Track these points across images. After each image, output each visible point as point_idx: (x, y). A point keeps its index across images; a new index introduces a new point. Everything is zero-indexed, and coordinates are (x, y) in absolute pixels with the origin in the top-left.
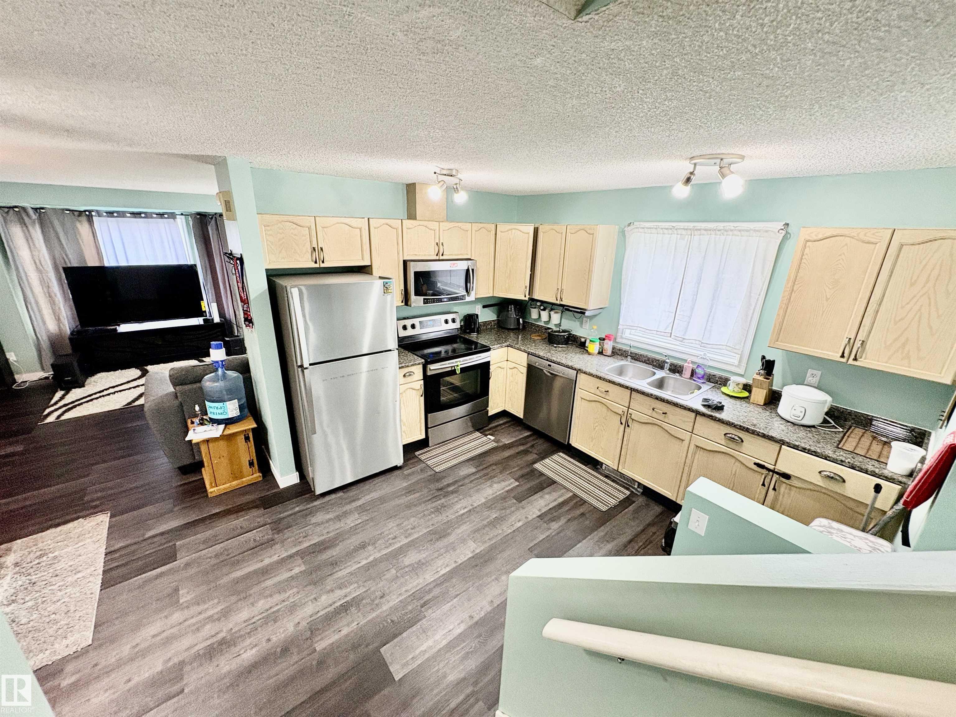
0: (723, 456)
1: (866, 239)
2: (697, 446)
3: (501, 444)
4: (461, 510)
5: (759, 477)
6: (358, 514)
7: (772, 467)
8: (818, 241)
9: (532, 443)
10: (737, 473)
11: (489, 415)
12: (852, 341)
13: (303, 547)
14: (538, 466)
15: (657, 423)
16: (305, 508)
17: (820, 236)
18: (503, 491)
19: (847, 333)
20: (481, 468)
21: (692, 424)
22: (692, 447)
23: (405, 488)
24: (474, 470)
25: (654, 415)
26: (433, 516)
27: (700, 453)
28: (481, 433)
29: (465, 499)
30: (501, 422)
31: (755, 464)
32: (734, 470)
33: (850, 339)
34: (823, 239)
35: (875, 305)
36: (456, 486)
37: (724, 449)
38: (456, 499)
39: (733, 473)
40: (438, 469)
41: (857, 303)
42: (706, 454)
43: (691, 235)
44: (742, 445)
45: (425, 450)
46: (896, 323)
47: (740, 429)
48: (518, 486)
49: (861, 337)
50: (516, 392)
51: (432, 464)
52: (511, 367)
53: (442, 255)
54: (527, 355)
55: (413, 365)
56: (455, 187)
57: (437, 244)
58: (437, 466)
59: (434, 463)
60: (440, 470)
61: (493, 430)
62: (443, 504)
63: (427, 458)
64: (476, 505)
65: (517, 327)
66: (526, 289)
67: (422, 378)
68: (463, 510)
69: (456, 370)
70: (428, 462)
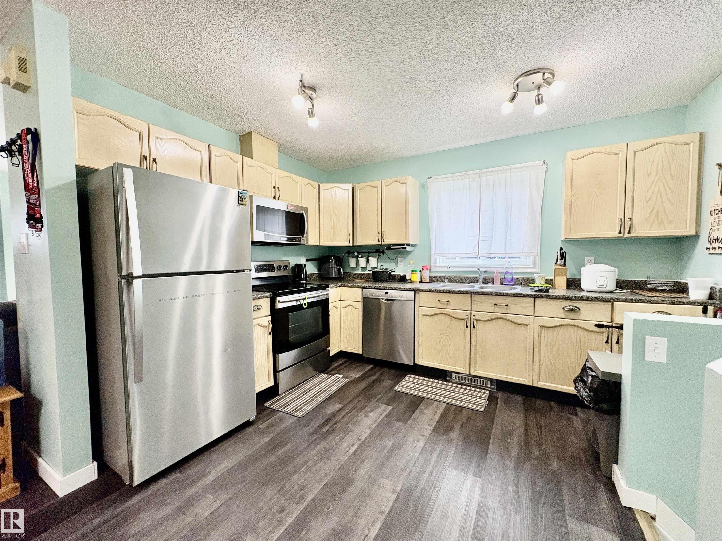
0: (564, 328)
1: (612, 151)
2: (541, 326)
3: (352, 379)
4: (350, 448)
5: (601, 337)
6: (212, 494)
7: (610, 324)
8: (581, 158)
9: (380, 372)
10: (582, 340)
11: (331, 355)
12: (623, 220)
14: (397, 388)
15: (499, 317)
17: (581, 155)
18: (382, 418)
19: (618, 215)
20: (345, 402)
21: (533, 308)
22: (537, 328)
23: (270, 443)
24: (340, 406)
25: (497, 310)
26: (320, 464)
27: (545, 332)
28: (327, 374)
29: (348, 435)
30: (341, 362)
31: (596, 325)
32: (578, 338)
33: (621, 219)
34: (583, 157)
35: (631, 193)
36: (330, 425)
37: (565, 321)
38: (338, 439)
39: (578, 341)
40: (300, 414)
41: (618, 195)
42: (550, 331)
43: (480, 177)
44: (580, 314)
45: (276, 399)
46: (647, 202)
47: (575, 300)
48: (393, 409)
49: (628, 216)
50: (352, 329)
51: (291, 410)
52: (344, 306)
53: (279, 199)
54: (361, 289)
55: (261, 298)
56: (310, 111)
57: (274, 187)
58: (297, 411)
59: (293, 409)
60: (303, 414)
61: (338, 369)
62: (325, 448)
63: (282, 406)
64: (363, 439)
65: (338, 276)
66: (350, 234)
67: (269, 314)
68: (352, 448)
69: (302, 304)
70: (284, 410)
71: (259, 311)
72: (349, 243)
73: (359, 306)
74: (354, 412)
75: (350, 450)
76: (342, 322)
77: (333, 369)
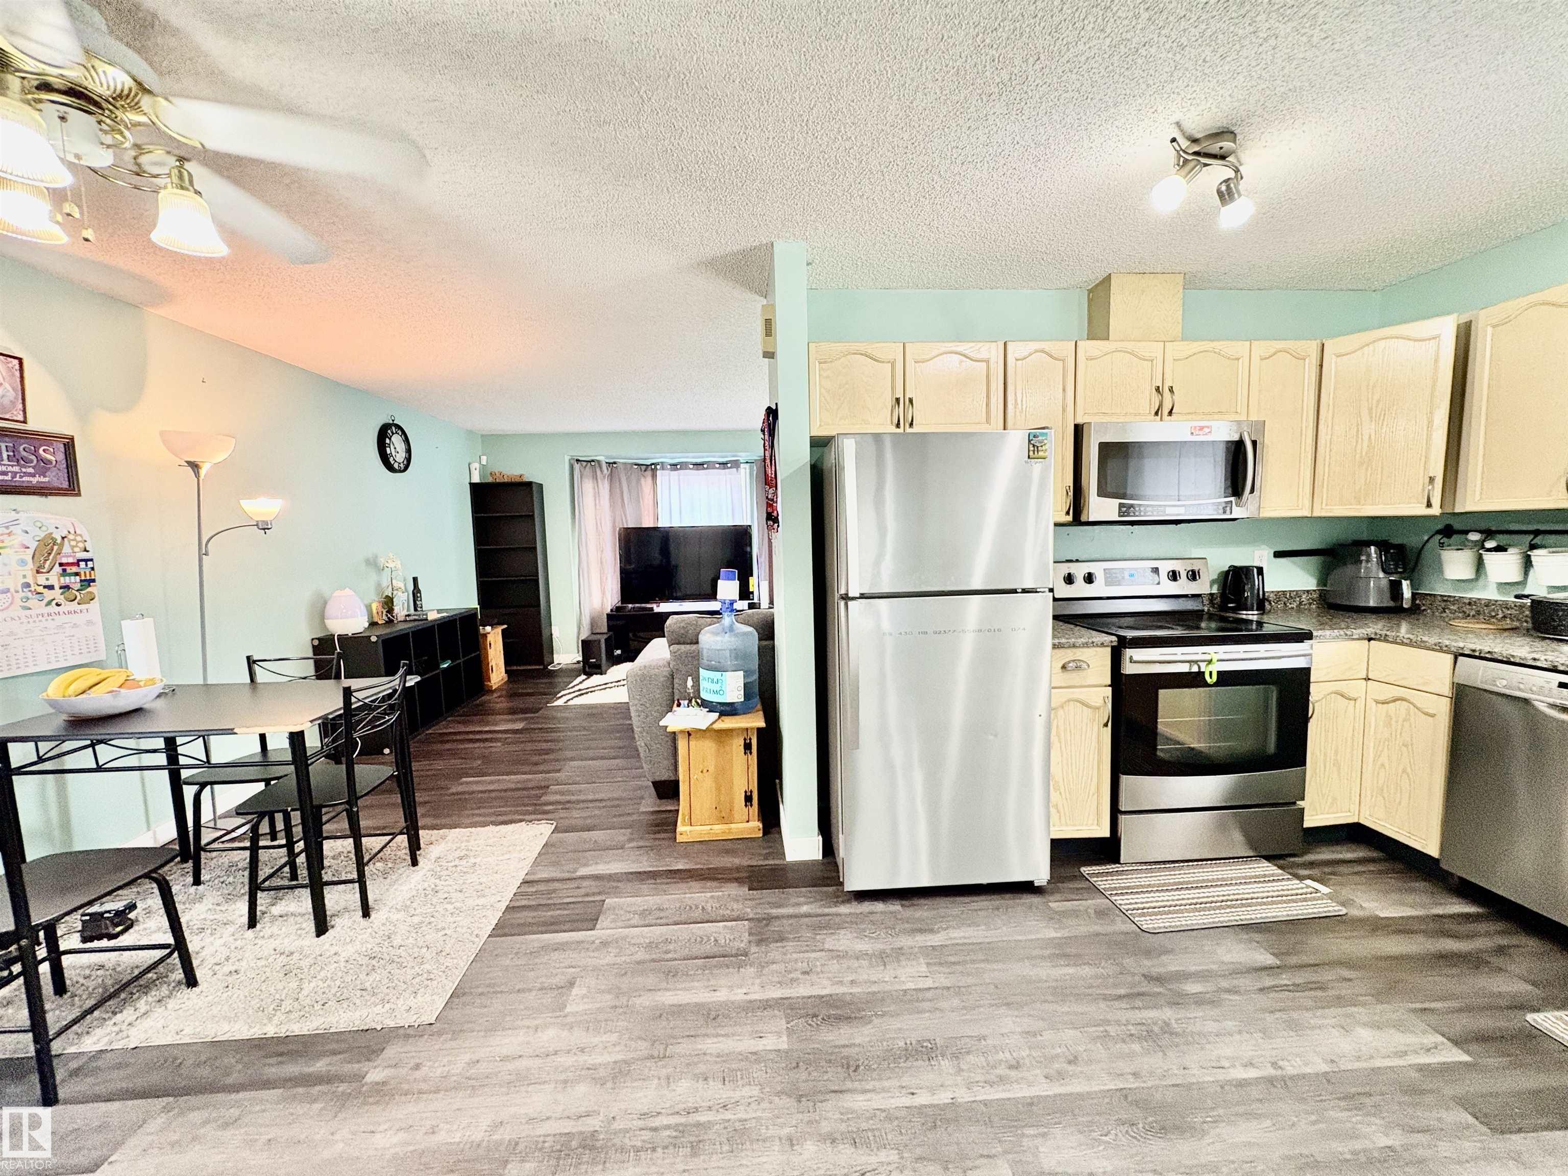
3: (1360, 913)
4: (1234, 1066)
6: (928, 964)
11: (1307, 824)
13: (794, 995)
16: (819, 911)
20: (1295, 959)
24: (1269, 959)
26: (1136, 1047)
28: (1280, 867)
29: (1247, 1036)
30: (1349, 856)
36: (1212, 986)
38: (1211, 1026)
40: (1147, 923)
45: (1109, 867)
50: (1404, 771)
51: (1131, 907)
52: (1382, 698)
53: (1170, 413)
54: (1449, 658)
55: (1086, 645)
56: (1224, 188)
57: (1158, 389)
58: (1143, 915)
59: (1136, 906)
60: (1155, 929)
61: (1326, 870)
62: (1167, 1024)
63: (1115, 888)
64: (1290, 1071)
65: (1391, 604)
66: (1432, 480)
67: (1109, 682)
68: (1241, 1069)
69: (1204, 673)
70: (1116, 898)
71: (1081, 673)
72: (1429, 505)
73: (1443, 708)
74: (1305, 998)
75: (1231, 1070)
76: (1371, 744)
77: (1312, 865)
